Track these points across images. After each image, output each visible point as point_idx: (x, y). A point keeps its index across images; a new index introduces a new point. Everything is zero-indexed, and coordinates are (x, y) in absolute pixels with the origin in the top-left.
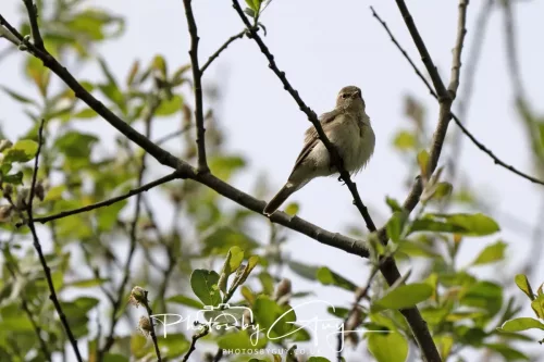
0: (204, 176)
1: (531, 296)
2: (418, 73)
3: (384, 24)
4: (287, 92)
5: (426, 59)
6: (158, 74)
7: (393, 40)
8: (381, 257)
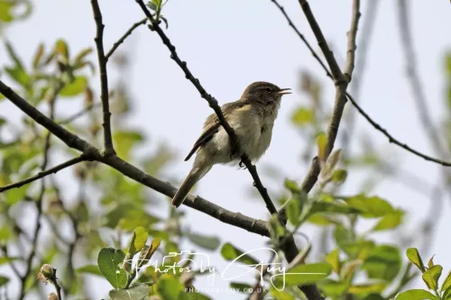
0: (110, 158)
1: (422, 268)
2: (315, 55)
3: (282, 9)
4: (189, 81)
5: (322, 43)
6: (61, 58)
7: (291, 24)
8: (281, 238)
